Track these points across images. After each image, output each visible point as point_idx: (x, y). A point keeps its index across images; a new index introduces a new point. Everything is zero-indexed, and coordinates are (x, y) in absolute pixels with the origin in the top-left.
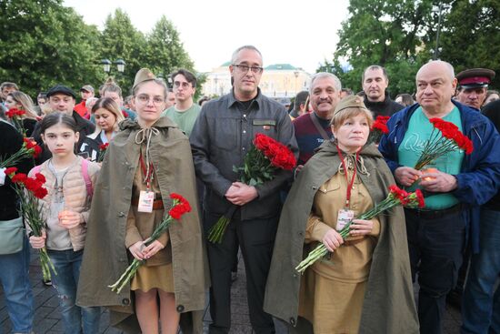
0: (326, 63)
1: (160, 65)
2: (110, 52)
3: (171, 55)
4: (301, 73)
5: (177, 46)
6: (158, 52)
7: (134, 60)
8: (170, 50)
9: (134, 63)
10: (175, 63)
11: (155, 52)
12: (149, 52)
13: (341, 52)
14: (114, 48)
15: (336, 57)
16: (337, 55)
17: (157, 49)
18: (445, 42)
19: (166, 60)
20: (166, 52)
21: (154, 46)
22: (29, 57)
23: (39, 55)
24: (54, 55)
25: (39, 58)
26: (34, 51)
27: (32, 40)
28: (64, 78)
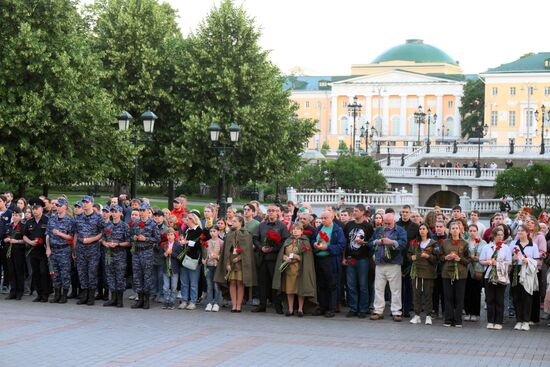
1: (215, 103)
2: (114, 77)
3: (238, 83)
6: (212, 75)
7: (162, 93)
8: (237, 70)
9: (161, 100)
10: (245, 99)
11: (205, 76)
12: (194, 76)
14: (122, 71)
17: (209, 70)
19: (228, 93)
20: (227, 77)
21: (204, 63)
22: (34, 126)
23: (46, 123)
24: (65, 122)
25: (46, 127)
26: (41, 118)
27: (39, 102)
28: (72, 154)
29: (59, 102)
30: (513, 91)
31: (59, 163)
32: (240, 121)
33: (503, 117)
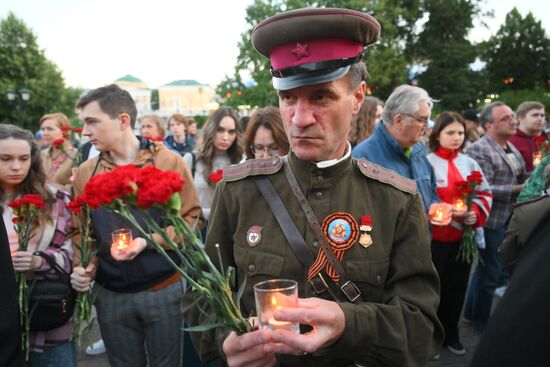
0: (227, 77)
1: (10, 77)
4: (206, 89)
5: (35, 53)
6: (5, 59)
8: (24, 57)
13: (242, 66)
15: (237, 71)
16: (238, 69)
17: (2, 55)
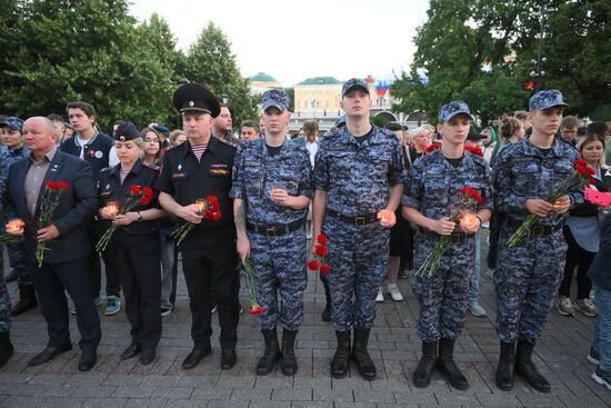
0: (403, 76)
3: (222, 71)
5: (229, 59)
8: (222, 64)
10: (227, 80)
11: (203, 67)
12: (196, 67)
13: (419, 64)
16: (414, 68)
18: (547, 51)
19: (217, 77)
20: (216, 67)
21: (202, 59)
22: (106, 78)
23: (116, 76)
24: (131, 75)
25: (116, 79)
26: (111, 72)
27: (108, 58)
28: (138, 102)
29: (125, 58)
30: (306, 94)
31: (128, 109)
32: (227, 92)
33: (302, 104)
